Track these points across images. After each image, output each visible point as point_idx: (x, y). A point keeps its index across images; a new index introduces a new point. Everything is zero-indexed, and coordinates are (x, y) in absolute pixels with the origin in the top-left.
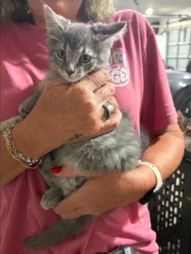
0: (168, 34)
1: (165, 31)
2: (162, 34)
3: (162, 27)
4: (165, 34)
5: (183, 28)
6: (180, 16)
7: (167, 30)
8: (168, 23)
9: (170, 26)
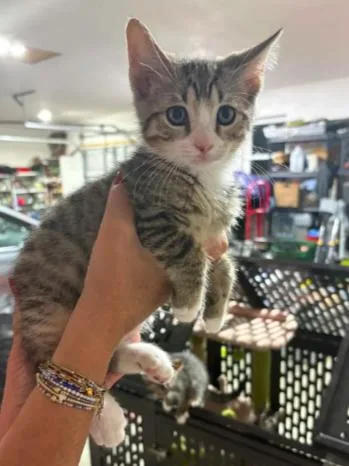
0: (84, 155)
1: (78, 150)
2: (72, 154)
3: (72, 143)
4: (78, 156)
5: (110, 146)
6: (102, 126)
7: (82, 149)
8: (82, 137)
9: (87, 141)
